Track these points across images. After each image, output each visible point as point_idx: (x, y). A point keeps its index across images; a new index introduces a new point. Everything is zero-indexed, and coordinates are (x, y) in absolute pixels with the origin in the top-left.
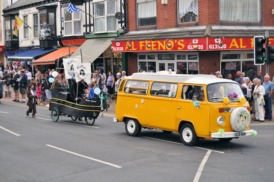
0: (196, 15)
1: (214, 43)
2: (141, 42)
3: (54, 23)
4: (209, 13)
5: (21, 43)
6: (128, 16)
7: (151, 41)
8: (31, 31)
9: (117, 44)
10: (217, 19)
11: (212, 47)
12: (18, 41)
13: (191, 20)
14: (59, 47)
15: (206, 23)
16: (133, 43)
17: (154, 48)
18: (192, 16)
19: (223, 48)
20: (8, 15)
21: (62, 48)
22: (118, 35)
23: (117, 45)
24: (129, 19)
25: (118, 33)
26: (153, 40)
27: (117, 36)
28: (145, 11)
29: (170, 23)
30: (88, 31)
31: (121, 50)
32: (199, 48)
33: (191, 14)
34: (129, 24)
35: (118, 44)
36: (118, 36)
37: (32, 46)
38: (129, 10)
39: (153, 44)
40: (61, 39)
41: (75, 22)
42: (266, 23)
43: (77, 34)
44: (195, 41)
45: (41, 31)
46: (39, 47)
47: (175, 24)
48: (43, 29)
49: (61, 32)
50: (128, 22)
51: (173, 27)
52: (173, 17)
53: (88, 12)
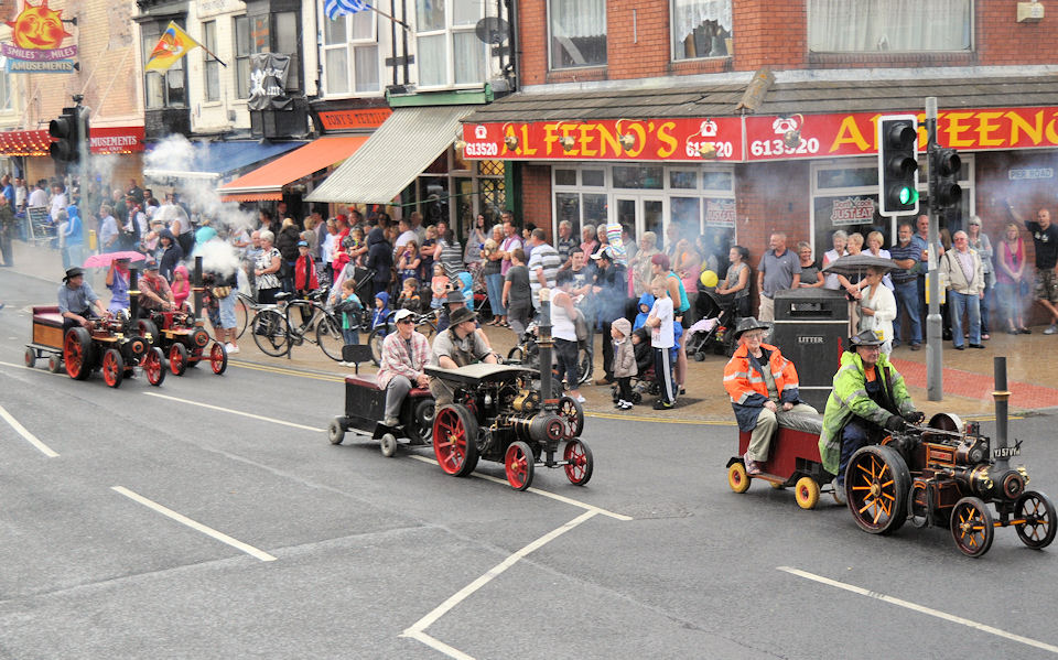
0: (728, 35)
1: (772, 136)
2: (549, 128)
3: (295, 50)
4: (766, 26)
5: (196, 117)
6: (520, 29)
7: (579, 125)
8: (226, 76)
9: (477, 130)
10: (796, 46)
11: (764, 147)
12: (186, 112)
13: (713, 50)
14: (311, 136)
15: (753, 62)
16: (524, 129)
17: (588, 149)
18: (715, 35)
19: (805, 151)
20: (152, 19)
21: (322, 139)
22: (487, 97)
23: (479, 136)
24: (524, 40)
25: (488, 92)
26: (586, 120)
27: (484, 102)
28: (576, 15)
29: (649, 59)
30: (400, 81)
31: (489, 154)
32: (719, 154)
33: (710, 30)
34: (526, 60)
35: (481, 132)
36: (488, 103)
37: (229, 129)
38: (524, 10)
39: (584, 134)
40: (317, 109)
41: (356, 49)
42: (992, 52)
43: (365, 90)
44: (709, 129)
45: (253, 78)
46: (249, 136)
47: (661, 64)
48: (259, 72)
49: (318, 83)
50: (520, 53)
51: (655, 75)
52: (656, 37)
53: (399, 17)
